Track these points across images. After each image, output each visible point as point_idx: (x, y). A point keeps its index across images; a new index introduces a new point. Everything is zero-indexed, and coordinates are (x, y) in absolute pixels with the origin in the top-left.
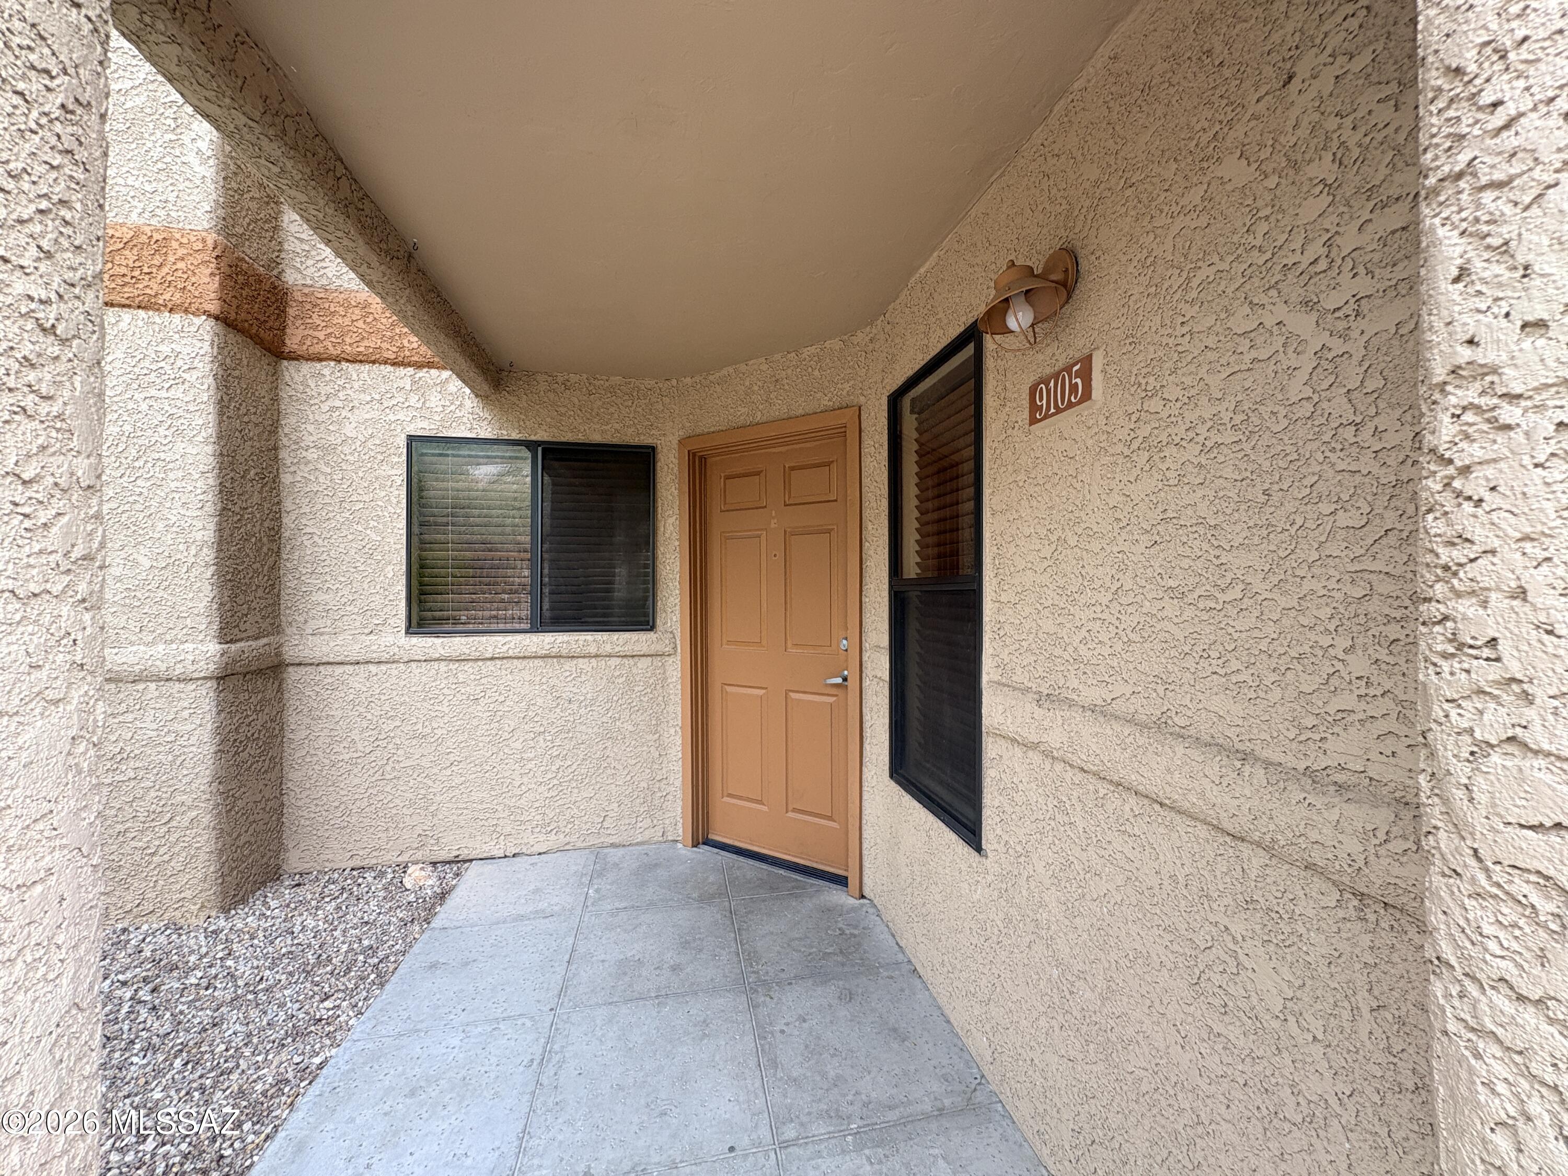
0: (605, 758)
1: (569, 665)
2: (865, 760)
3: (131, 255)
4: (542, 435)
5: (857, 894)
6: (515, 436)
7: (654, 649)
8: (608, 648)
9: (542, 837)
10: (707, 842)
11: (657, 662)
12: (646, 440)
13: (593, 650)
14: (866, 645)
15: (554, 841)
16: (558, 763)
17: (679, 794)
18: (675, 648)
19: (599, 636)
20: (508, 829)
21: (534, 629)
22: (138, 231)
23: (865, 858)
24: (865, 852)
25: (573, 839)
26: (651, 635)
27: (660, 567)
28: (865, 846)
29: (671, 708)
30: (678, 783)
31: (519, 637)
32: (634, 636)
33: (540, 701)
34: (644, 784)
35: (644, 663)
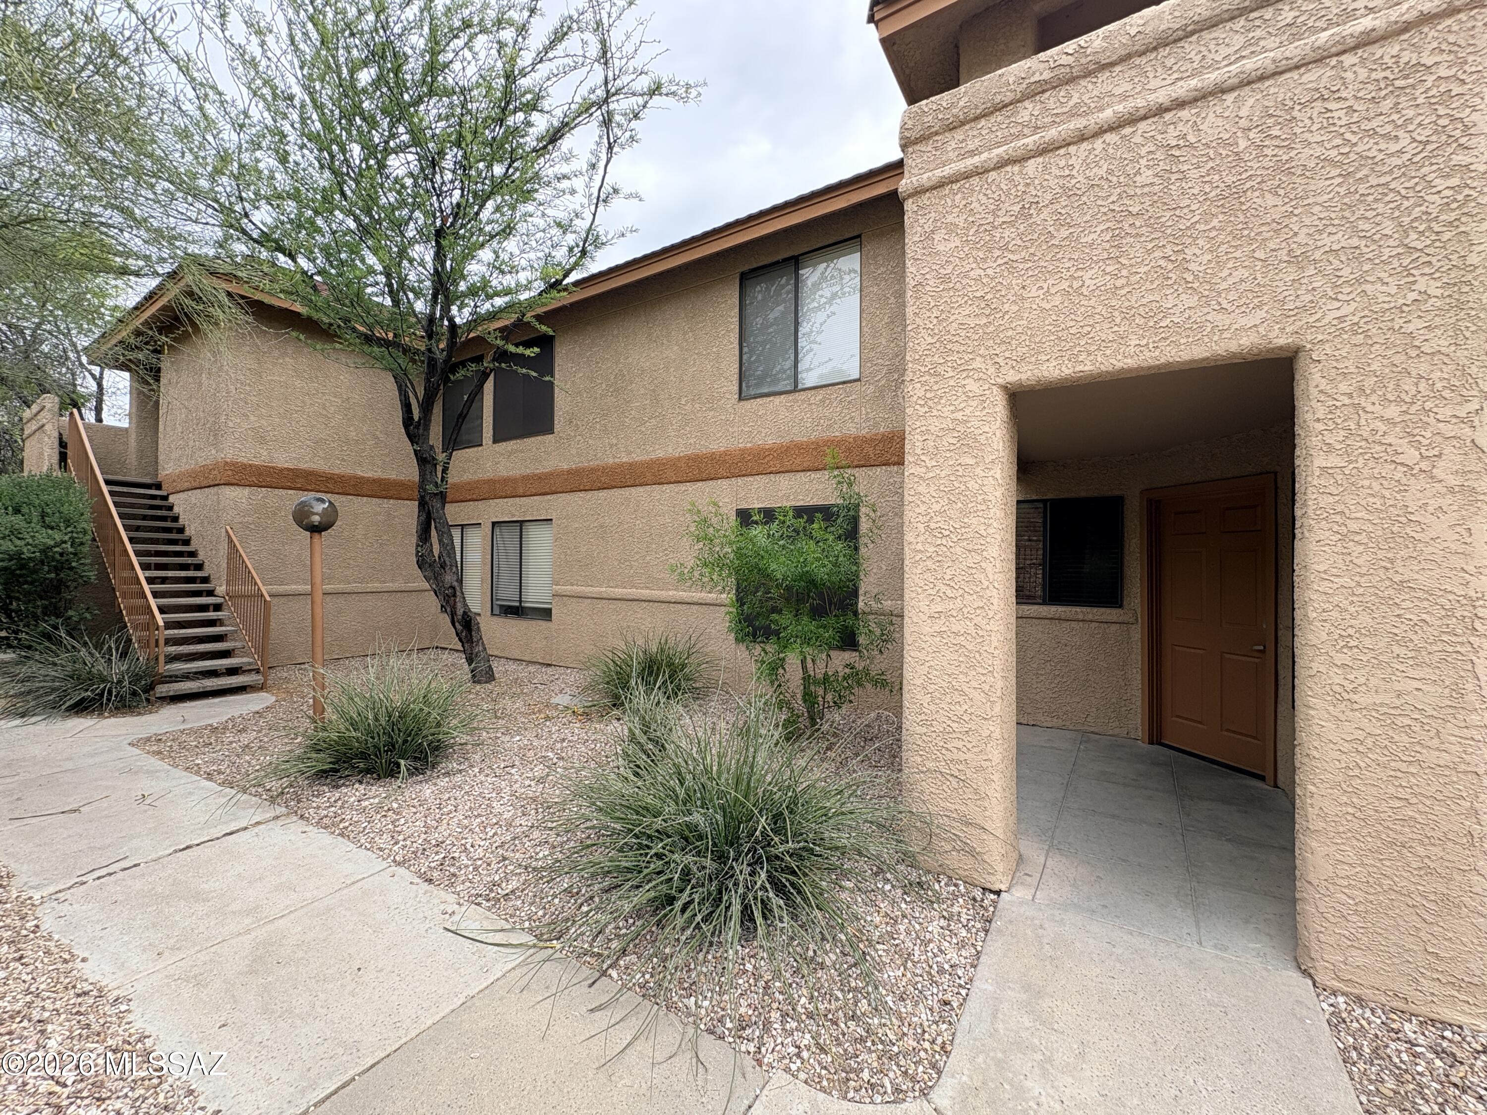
0: (1087, 681)
1: (1065, 625)
2: (1280, 699)
3: (881, 445)
4: (1050, 496)
5: (1272, 783)
6: (1034, 497)
7: (1121, 619)
8: (1090, 617)
9: (1048, 719)
10: (1160, 744)
11: (1124, 627)
12: (1117, 493)
13: (1081, 617)
14: (1280, 626)
15: (1056, 722)
16: (1058, 679)
17: (1139, 710)
18: (1137, 620)
19: (1084, 609)
20: (1029, 711)
21: (1044, 603)
22: (883, 435)
23: (1279, 762)
24: (1279, 759)
25: (1068, 723)
26: (1119, 611)
27: (1126, 569)
28: (1279, 754)
29: (1133, 656)
30: (1139, 703)
31: (1036, 607)
32: (1108, 611)
33: (1048, 643)
34: (1114, 700)
35: (1114, 627)
